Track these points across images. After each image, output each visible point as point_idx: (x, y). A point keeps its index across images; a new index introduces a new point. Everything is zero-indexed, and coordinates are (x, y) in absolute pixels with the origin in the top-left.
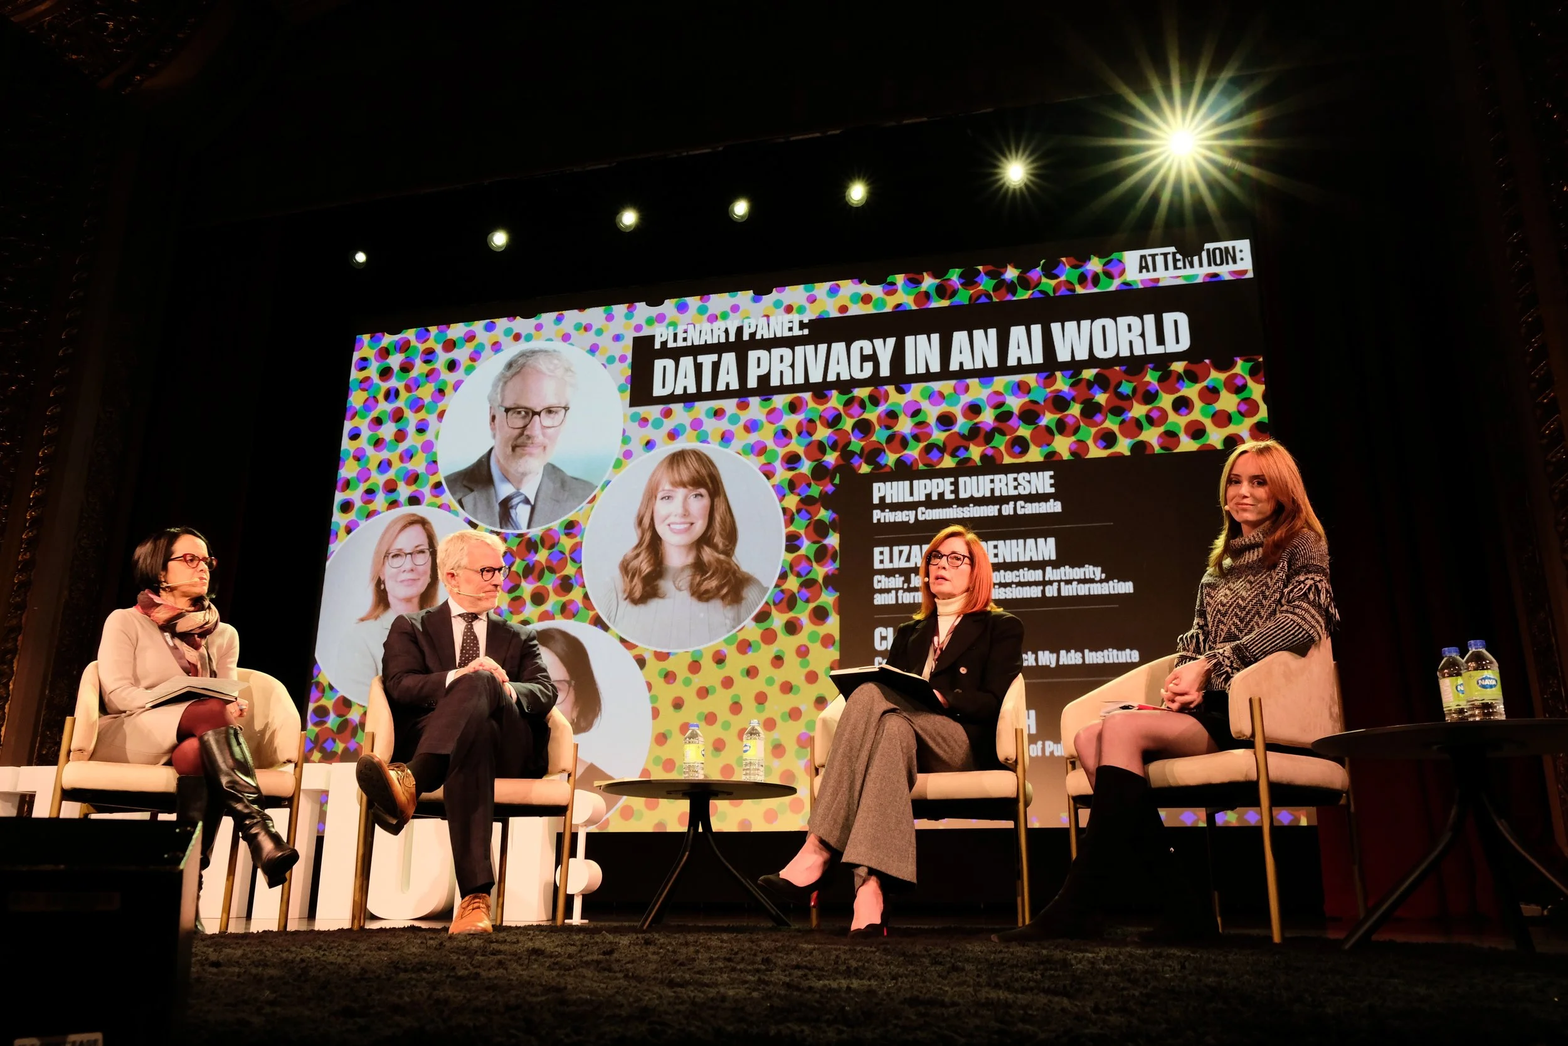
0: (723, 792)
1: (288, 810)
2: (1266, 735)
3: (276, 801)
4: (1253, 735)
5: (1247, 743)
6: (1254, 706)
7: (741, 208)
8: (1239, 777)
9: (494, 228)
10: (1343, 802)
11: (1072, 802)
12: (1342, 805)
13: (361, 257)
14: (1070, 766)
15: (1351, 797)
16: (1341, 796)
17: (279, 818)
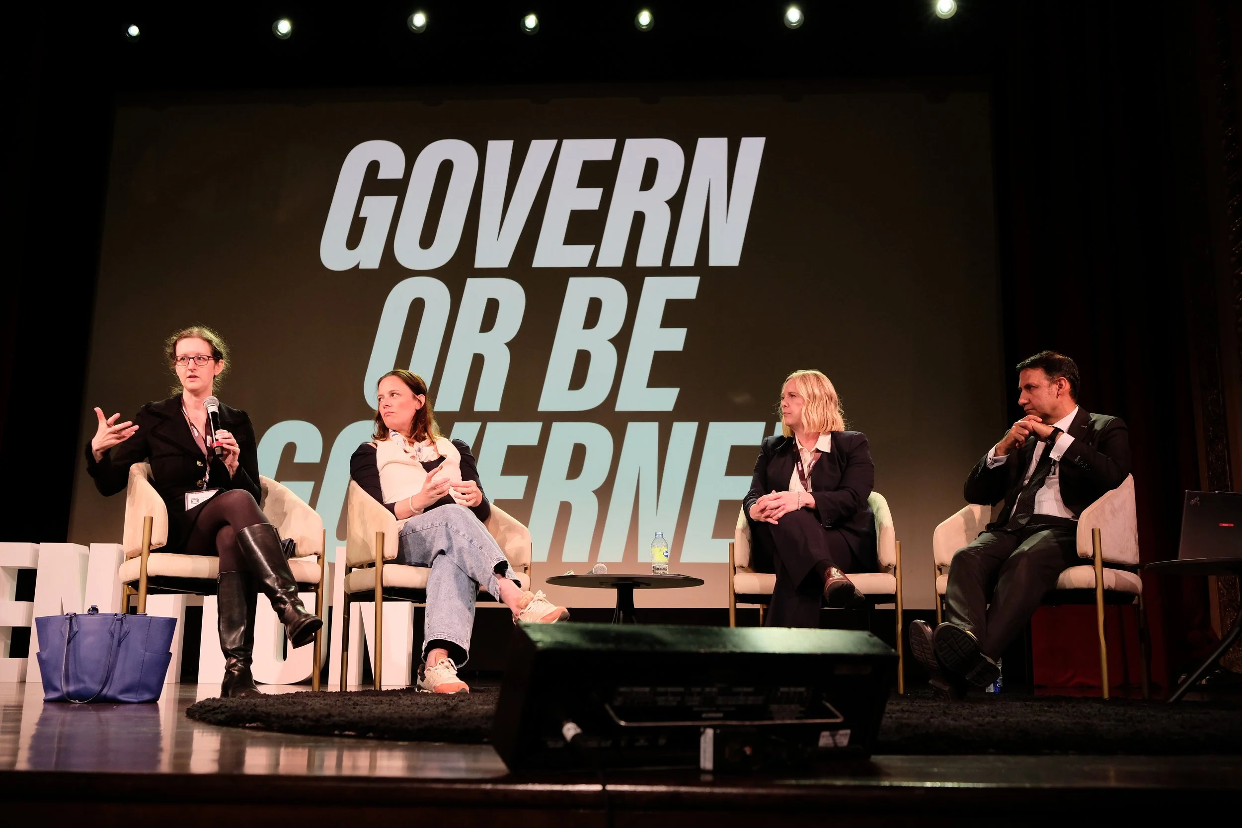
0: (643, 583)
1: (314, 594)
2: (1103, 556)
3: (305, 587)
4: (1094, 556)
5: (1088, 561)
6: (1095, 534)
7: (531, 21)
8: (1084, 585)
9: (278, 18)
10: (1135, 602)
11: (939, 598)
12: (1134, 604)
13: (134, 31)
14: (938, 572)
15: (1141, 600)
16: (1134, 598)
17: (308, 600)
